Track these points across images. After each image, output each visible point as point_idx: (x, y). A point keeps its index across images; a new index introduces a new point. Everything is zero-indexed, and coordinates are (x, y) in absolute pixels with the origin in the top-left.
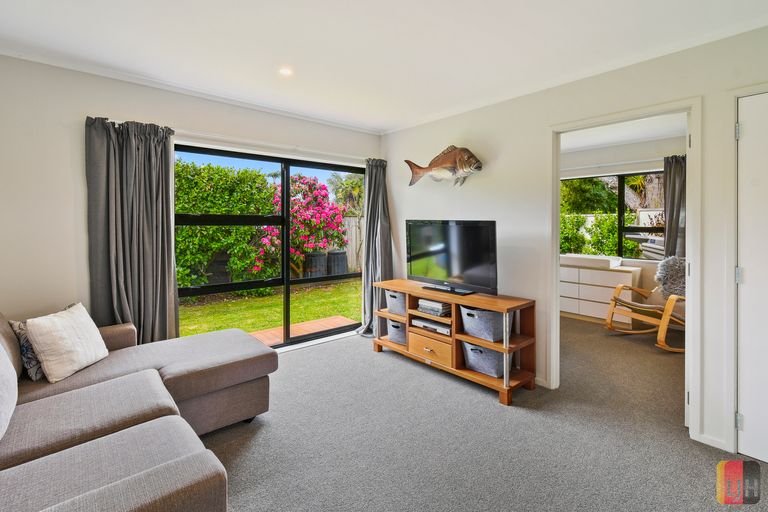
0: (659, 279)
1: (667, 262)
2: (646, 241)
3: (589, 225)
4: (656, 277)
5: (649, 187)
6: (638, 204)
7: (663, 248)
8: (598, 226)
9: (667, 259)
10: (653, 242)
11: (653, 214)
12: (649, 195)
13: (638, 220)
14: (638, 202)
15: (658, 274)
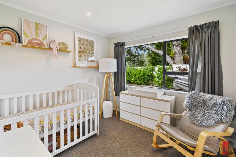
0: (187, 106)
1: (191, 95)
2: (177, 78)
3: (156, 71)
4: (184, 105)
5: (176, 56)
6: (172, 63)
7: (188, 83)
8: (159, 71)
9: (191, 93)
10: (180, 79)
11: (178, 66)
12: (176, 60)
13: (173, 69)
14: (173, 62)
15: (185, 102)
